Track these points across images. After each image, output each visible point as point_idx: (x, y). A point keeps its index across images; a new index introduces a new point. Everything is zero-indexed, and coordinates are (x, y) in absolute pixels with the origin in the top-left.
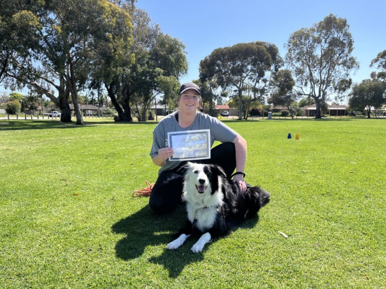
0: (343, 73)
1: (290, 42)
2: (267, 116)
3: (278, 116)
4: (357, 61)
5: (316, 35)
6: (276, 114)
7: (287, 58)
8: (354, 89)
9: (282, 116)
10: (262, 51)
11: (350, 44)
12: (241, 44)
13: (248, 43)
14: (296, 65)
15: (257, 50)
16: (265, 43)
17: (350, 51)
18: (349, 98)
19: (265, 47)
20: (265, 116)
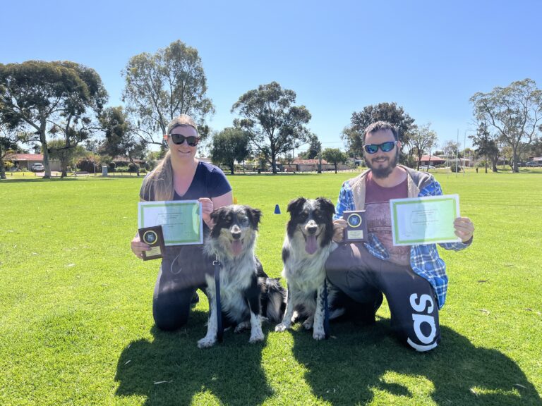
0: (199, 117)
1: (128, 69)
2: (101, 172)
3: (124, 171)
4: (213, 103)
5: (163, 64)
6: (121, 168)
7: (127, 91)
8: (215, 138)
9: (129, 171)
10: (71, 77)
11: (203, 82)
12: (35, 62)
13: (49, 62)
14: (141, 102)
15: (61, 73)
16: (77, 65)
17: (204, 89)
18: (208, 149)
19: (78, 70)
20: (97, 172)
